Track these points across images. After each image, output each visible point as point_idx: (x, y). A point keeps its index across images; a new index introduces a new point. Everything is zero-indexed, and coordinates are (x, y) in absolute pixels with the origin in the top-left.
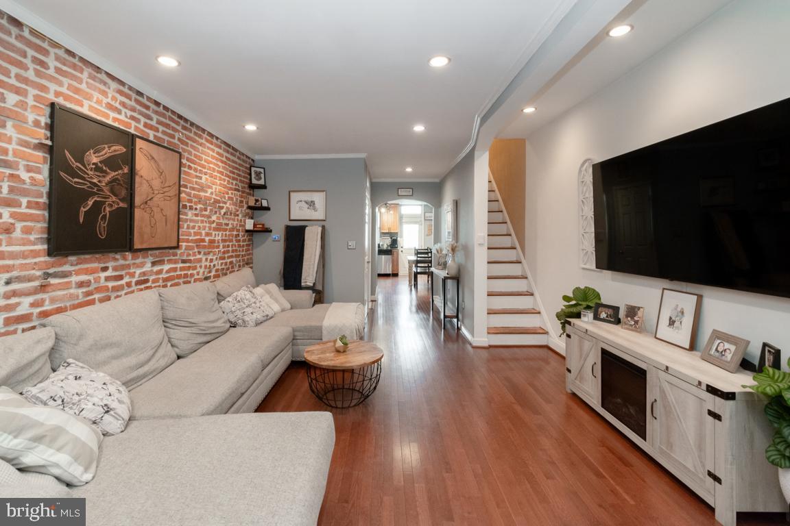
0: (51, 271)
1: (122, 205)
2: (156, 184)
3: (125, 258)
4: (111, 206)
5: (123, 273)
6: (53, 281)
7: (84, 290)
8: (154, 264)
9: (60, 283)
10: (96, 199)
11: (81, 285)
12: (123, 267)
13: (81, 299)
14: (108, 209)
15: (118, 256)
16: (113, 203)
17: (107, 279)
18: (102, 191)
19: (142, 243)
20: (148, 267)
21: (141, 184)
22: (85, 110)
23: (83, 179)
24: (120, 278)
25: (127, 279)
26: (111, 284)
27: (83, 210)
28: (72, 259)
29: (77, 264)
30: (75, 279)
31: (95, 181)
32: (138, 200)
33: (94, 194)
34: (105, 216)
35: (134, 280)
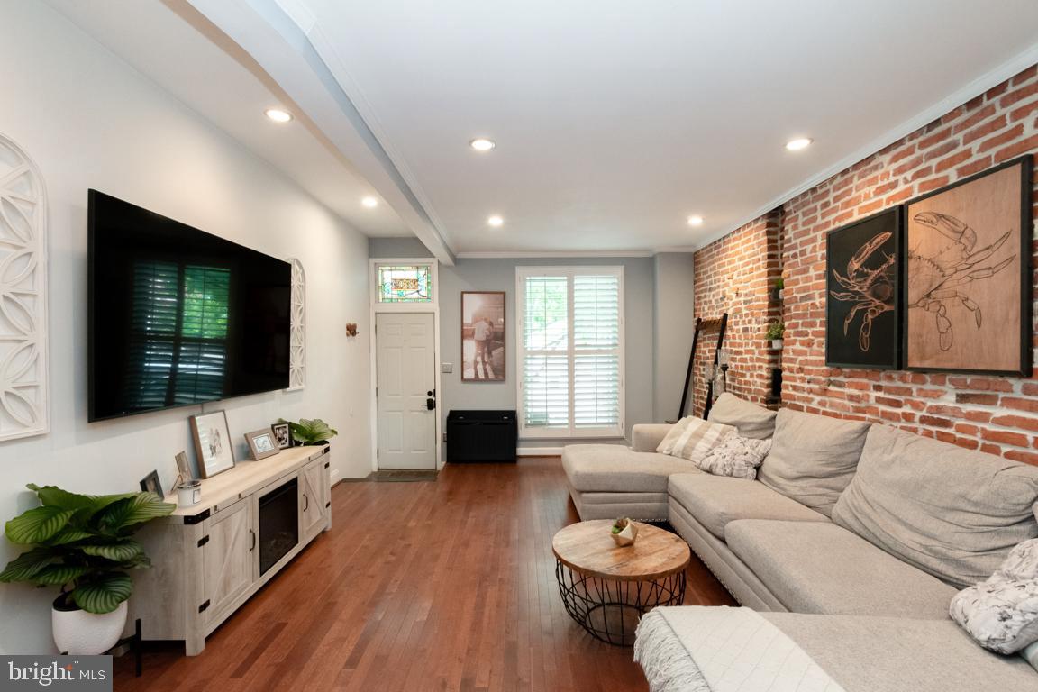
0: (832, 379)
1: (887, 308)
3: (902, 379)
4: (873, 312)
5: (902, 399)
6: (831, 388)
7: (855, 404)
8: (962, 398)
9: (836, 392)
10: (858, 308)
11: (851, 398)
12: (898, 391)
13: (851, 413)
14: (870, 317)
15: (895, 375)
17: (878, 400)
18: (864, 297)
19: (922, 358)
20: (949, 400)
22: (856, 217)
23: (847, 290)
24: (898, 404)
25: (907, 409)
26: (882, 408)
27: (847, 322)
28: (846, 370)
29: (849, 377)
30: (848, 391)
31: (856, 289)
32: (913, 295)
33: (855, 304)
34: (867, 325)
35: (919, 414)
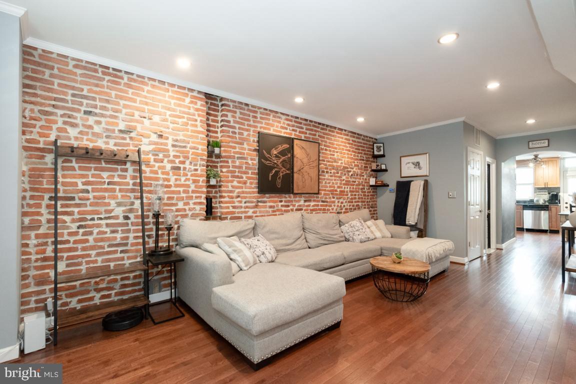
0: (259, 200)
1: (288, 172)
2: (305, 160)
3: (290, 197)
4: (282, 172)
5: (289, 204)
6: (260, 204)
7: (272, 209)
8: (305, 201)
9: (263, 205)
10: (276, 169)
11: (271, 207)
12: (289, 201)
13: (271, 213)
14: (281, 174)
15: (287, 196)
16: (283, 171)
17: (282, 206)
18: (278, 166)
19: (298, 190)
20: (302, 203)
21: (297, 161)
22: (271, 132)
23: (270, 161)
24: (288, 206)
25: (291, 207)
26: (283, 209)
27: (271, 175)
28: (267, 195)
29: (269, 198)
30: (268, 204)
31: (275, 162)
32: (295, 170)
33: (275, 168)
34: (280, 177)
35: (295, 208)
